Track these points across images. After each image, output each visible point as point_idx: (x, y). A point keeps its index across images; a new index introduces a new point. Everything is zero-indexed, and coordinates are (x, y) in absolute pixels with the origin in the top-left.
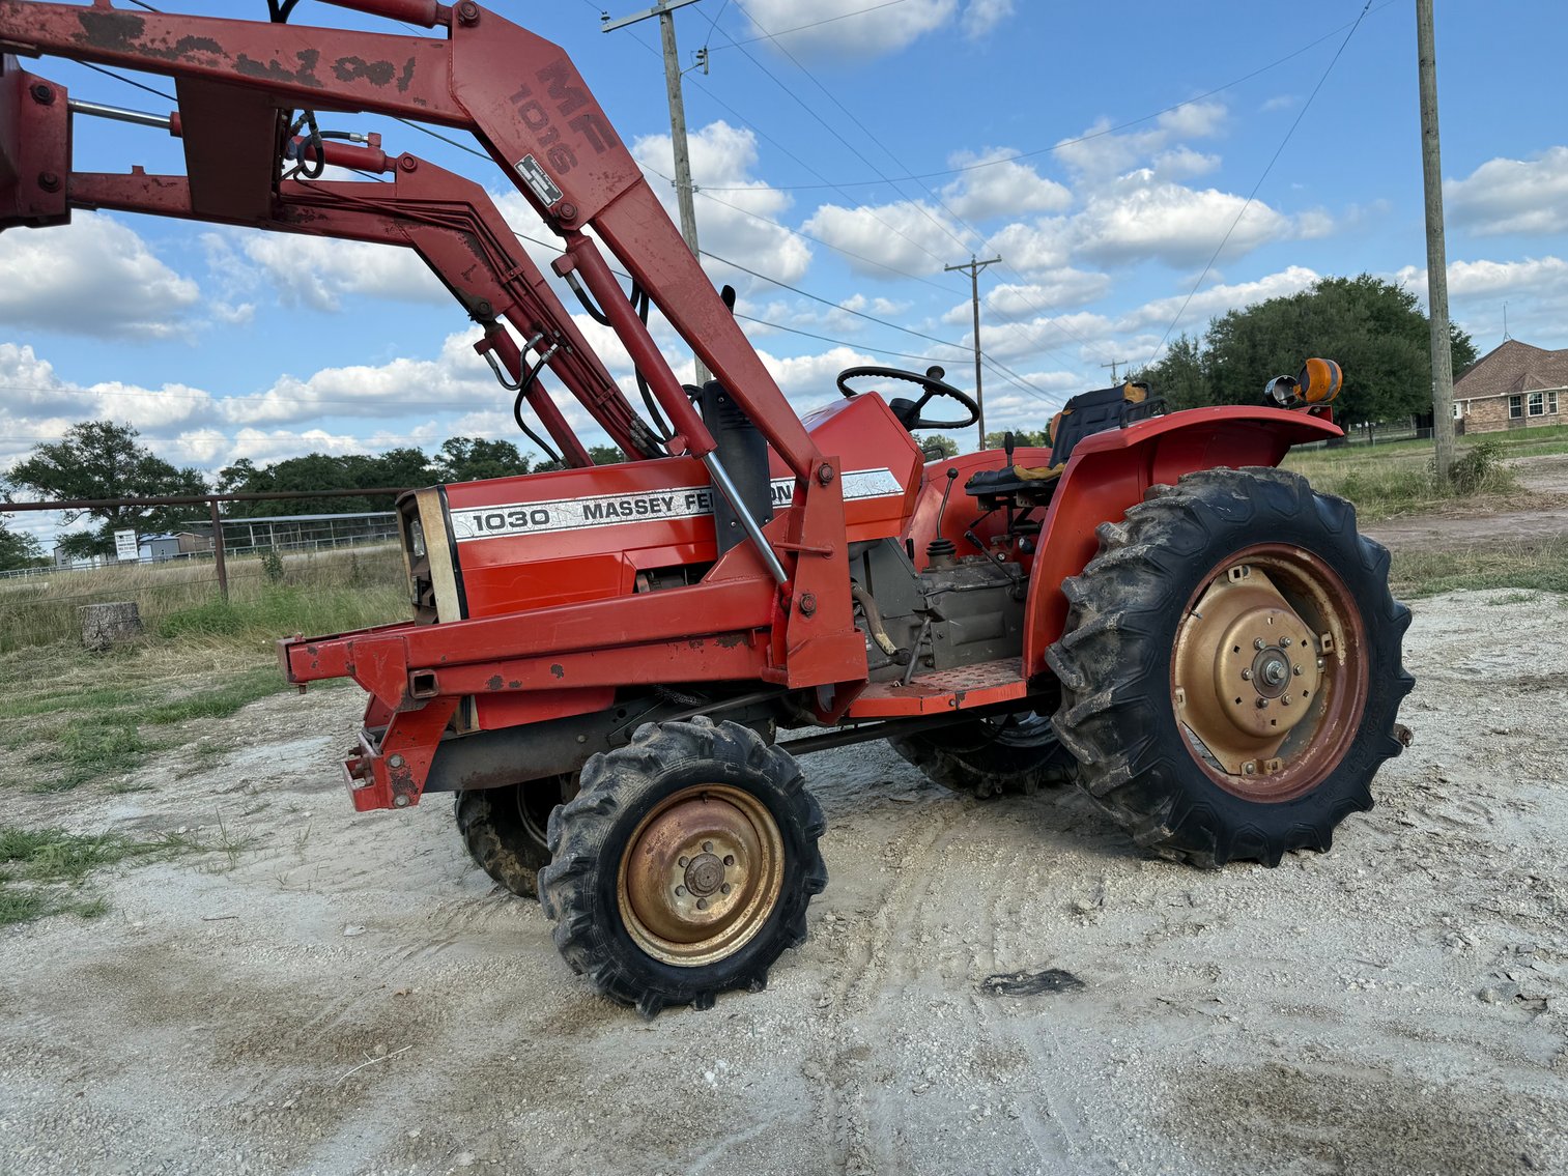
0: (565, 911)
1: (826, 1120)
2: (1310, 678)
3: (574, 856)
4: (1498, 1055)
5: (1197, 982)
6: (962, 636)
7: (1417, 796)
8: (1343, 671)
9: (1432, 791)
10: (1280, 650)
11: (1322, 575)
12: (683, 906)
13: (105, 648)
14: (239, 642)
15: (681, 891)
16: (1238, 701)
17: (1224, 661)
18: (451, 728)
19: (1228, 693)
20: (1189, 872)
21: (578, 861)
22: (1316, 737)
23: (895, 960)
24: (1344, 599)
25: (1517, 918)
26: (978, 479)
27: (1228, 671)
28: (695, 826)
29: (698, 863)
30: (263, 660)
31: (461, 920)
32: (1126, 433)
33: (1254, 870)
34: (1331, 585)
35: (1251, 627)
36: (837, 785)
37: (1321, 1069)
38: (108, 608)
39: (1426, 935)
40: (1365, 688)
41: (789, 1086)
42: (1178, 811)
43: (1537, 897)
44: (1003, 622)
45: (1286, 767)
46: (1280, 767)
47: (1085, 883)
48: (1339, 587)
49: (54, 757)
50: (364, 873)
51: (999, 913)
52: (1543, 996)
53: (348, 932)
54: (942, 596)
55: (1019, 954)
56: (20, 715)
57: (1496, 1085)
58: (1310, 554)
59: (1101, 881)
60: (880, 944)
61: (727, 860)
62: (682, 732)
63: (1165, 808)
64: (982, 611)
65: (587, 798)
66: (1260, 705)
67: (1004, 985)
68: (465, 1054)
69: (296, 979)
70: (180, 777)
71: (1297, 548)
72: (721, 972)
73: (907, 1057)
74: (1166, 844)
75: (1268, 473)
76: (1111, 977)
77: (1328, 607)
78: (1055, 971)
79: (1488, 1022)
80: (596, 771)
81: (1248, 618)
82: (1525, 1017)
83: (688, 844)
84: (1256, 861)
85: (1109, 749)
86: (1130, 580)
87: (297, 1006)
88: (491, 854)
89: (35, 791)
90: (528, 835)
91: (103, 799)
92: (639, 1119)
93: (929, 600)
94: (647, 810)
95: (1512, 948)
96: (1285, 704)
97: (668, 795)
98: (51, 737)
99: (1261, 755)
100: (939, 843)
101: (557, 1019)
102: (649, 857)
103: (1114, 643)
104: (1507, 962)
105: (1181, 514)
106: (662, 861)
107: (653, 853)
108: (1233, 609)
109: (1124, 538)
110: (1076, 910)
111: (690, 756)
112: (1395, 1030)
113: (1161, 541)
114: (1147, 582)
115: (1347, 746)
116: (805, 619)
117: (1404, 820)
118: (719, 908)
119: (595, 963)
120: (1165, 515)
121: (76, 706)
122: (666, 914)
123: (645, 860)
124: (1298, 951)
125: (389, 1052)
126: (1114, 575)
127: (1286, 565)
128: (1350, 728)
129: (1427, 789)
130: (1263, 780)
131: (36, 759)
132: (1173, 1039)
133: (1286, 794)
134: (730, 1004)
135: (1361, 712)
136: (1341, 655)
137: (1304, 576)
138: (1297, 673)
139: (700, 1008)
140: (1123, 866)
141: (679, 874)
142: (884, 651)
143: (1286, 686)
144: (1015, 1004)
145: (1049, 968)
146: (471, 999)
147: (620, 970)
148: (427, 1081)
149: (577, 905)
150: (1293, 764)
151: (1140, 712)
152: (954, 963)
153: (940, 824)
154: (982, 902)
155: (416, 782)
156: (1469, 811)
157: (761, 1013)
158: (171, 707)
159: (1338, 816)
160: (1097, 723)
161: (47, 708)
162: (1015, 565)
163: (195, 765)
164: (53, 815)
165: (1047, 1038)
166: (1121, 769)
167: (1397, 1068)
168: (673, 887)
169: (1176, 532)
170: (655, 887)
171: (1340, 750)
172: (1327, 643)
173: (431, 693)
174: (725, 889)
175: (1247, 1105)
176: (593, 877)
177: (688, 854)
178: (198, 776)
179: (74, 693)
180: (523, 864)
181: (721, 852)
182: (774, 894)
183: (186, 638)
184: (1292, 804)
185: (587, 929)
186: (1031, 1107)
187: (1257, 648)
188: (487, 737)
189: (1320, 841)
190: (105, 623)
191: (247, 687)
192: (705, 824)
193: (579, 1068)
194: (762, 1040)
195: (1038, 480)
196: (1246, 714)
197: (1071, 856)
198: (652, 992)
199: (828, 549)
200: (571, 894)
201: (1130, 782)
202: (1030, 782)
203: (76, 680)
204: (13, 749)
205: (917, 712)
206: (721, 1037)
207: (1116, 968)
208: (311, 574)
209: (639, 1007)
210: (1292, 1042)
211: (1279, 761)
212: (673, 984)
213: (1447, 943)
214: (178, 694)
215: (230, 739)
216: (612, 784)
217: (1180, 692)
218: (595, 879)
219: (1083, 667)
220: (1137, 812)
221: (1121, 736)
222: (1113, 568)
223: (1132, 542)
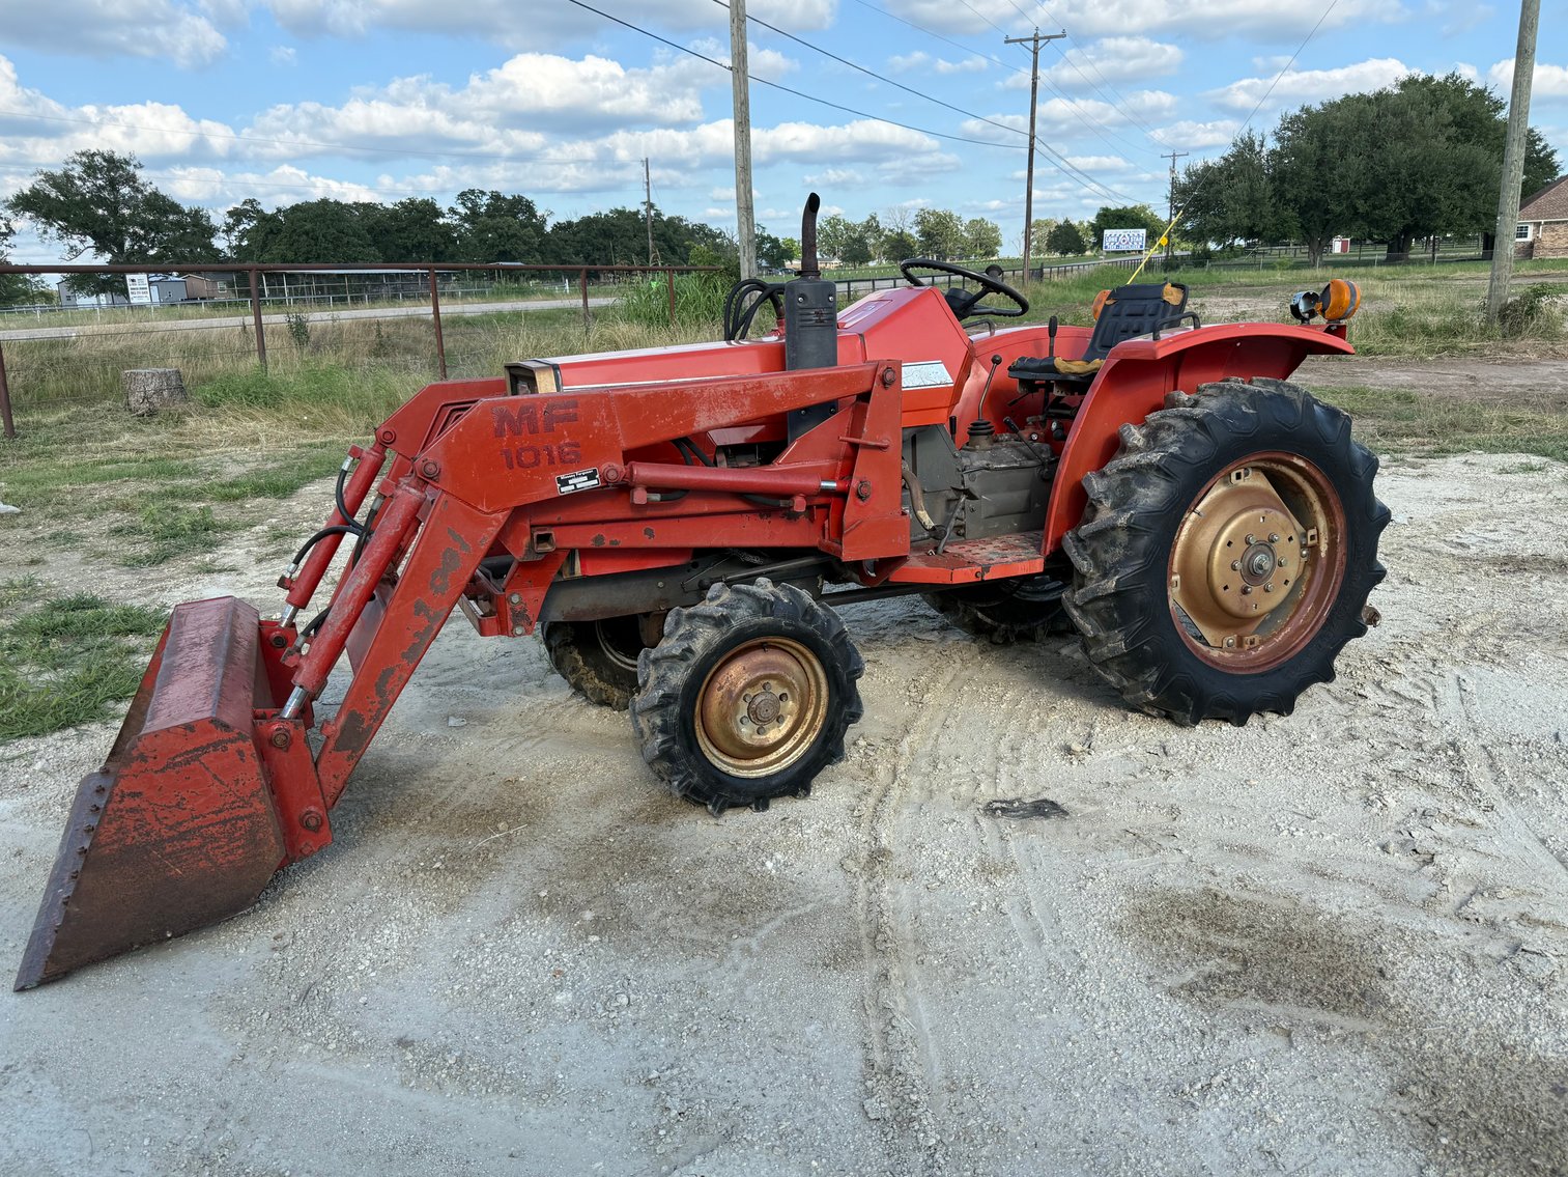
0: (653, 733)
1: (860, 904)
2: (1292, 570)
3: (661, 692)
4: (1385, 895)
5: (1160, 819)
6: (992, 510)
7: (1378, 670)
8: (1324, 562)
9: (1392, 667)
10: (1268, 545)
11: (1314, 478)
12: (746, 732)
13: (152, 413)
14: (281, 416)
15: (745, 720)
16: (1226, 588)
17: (1217, 553)
18: (560, 573)
19: (1218, 580)
20: (1167, 726)
21: (663, 696)
22: (1291, 618)
23: (915, 781)
24: (1331, 501)
25: (1431, 787)
26: (1021, 364)
27: (1221, 564)
28: (757, 670)
29: (759, 699)
30: (306, 437)
31: (548, 720)
32: (1158, 345)
33: (1224, 728)
34: (1321, 487)
35: (1245, 523)
36: (868, 619)
37: (1246, 895)
38: (154, 375)
39: (1354, 795)
40: (1340, 579)
41: (832, 876)
42: (1161, 680)
43: (1452, 770)
44: (1029, 500)
45: (1262, 643)
46: (1257, 642)
47: (1078, 728)
48: (1328, 490)
49: (134, 530)
50: (453, 669)
51: (1003, 749)
52: (1433, 852)
53: (452, 722)
54: (978, 474)
55: (1017, 785)
56: (86, 482)
57: (1376, 918)
58: (1305, 461)
59: (1092, 727)
60: (903, 768)
61: (782, 697)
62: (748, 594)
63: (1152, 676)
64: (1011, 489)
65: (669, 646)
66: (1245, 592)
67: (1003, 810)
68: (572, 834)
69: (417, 763)
70: (259, 561)
71: (1293, 455)
72: (774, 782)
73: (923, 862)
74: (1150, 704)
75: (1278, 386)
76: (1091, 809)
77: (1317, 506)
78: (1045, 801)
79: (1385, 869)
80: (677, 624)
81: (1243, 517)
83: (751, 684)
84: (1226, 720)
85: (1108, 625)
86: (1144, 484)
87: (423, 787)
88: (575, 670)
89: (125, 565)
90: (604, 654)
91: (194, 578)
92: (717, 893)
93: (966, 477)
94: (721, 656)
95: (1420, 811)
96: (1267, 591)
97: (736, 645)
98: (125, 508)
99: (1241, 631)
100: (956, 682)
101: (642, 810)
102: (720, 694)
103: (1122, 537)
104: (1413, 822)
105: (1194, 425)
106: (730, 697)
107: (723, 691)
108: (1232, 507)
109: (1142, 443)
110: (1068, 750)
111: (754, 615)
112: (1311, 869)
113: (1174, 449)
115: (1318, 628)
116: (861, 502)
117: (1362, 692)
118: (774, 734)
119: (677, 774)
120: (1180, 424)
121: (139, 476)
122: (733, 738)
123: (717, 696)
124: (1248, 800)
125: (509, 828)
126: (1130, 476)
127: (1284, 469)
128: (1323, 613)
129: (1388, 664)
130: (1240, 653)
131: (118, 531)
132: (1134, 865)
133: (1259, 666)
134: (780, 808)
135: (1334, 598)
136: (1324, 548)
137: (1299, 479)
138: (1280, 565)
139: (758, 810)
140: (1113, 715)
141: (743, 707)
142: (924, 526)
143: (1269, 575)
144: (1010, 826)
145: (1040, 798)
146: (569, 789)
147: (696, 779)
148: (544, 854)
149: (663, 730)
150: (1269, 640)
151: (1139, 598)
152: (963, 788)
153: (958, 666)
154: (990, 739)
155: (530, 616)
156: (1419, 688)
157: (808, 818)
158: (232, 485)
159: (1302, 686)
160: (1102, 604)
161: (111, 476)
162: (1046, 447)
163: (271, 549)
164: (151, 592)
165: (1034, 855)
166: (1117, 643)
167: (1305, 899)
168: (739, 717)
169: (1188, 441)
170: (724, 717)
171: (1311, 630)
172: (1312, 537)
173: (549, 548)
174: (780, 719)
175: (1184, 918)
176: (676, 709)
177: (751, 692)
178: (276, 562)
179: (130, 461)
180: (601, 680)
181: (778, 690)
182: (819, 724)
183: (229, 409)
184: (1262, 675)
185: (670, 748)
186: (1018, 907)
187: (1248, 542)
188: (586, 580)
189: (1285, 707)
190: (150, 389)
191: (300, 469)
192: (765, 668)
193: (663, 851)
194: (809, 841)
195: (1075, 374)
196: (1231, 600)
197: (1070, 703)
198: (720, 796)
199: (885, 443)
200: (658, 721)
201: (1124, 655)
202: (1040, 632)
203: (129, 446)
204: (90, 518)
205: (948, 582)
206: (777, 834)
207: (1095, 802)
208: (335, 339)
209: (710, 807)
210: (1227, 876)
211: (1257, 638)
212: (737, 791)
213: (1368, 803)
214: (233, 471)
215: (297, 524)
216: (691, 636)
217: (1176, 578)
218: (677, 710)
219: (1094, 556)
220: (1128, 678)
221: (1120, 616)
222: (1129, 470)
223: (1148, 448)
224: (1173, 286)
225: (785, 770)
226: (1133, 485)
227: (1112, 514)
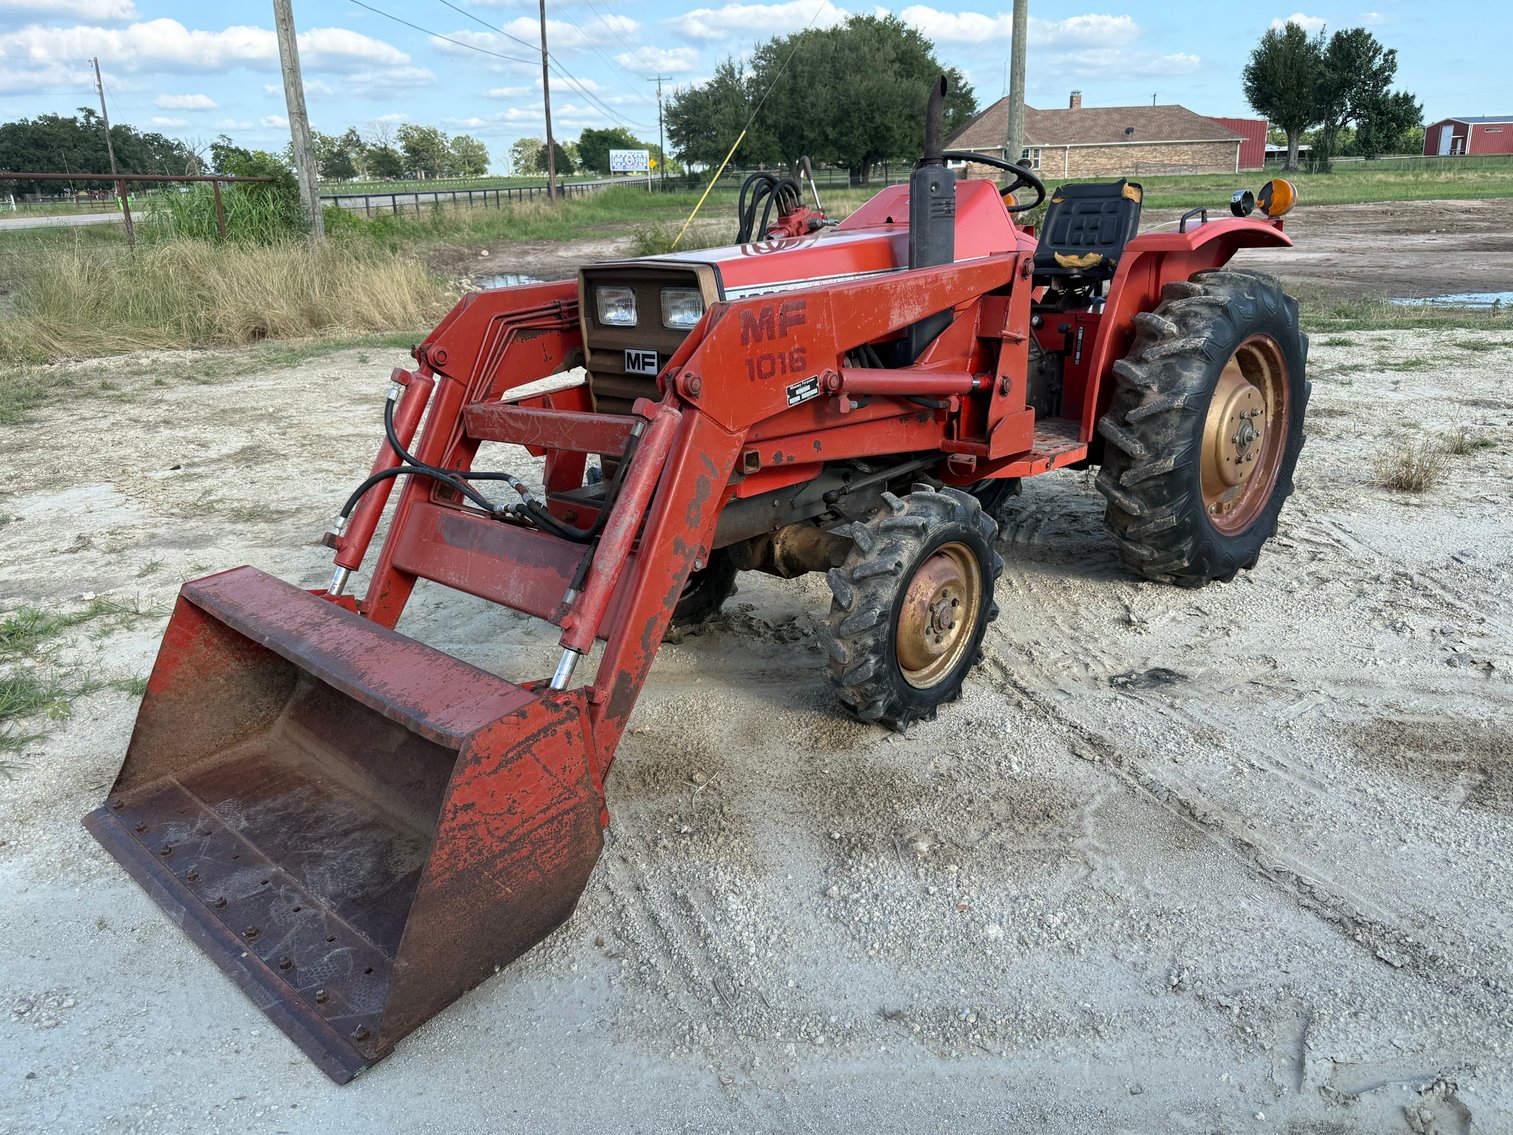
0: (861, 655)
2: (1261, 439)
3: (878, 611)
10: (1250, 419)
11: (1275, 357)
12: (929, 642)
15: (929, 630)
16: (1227, 459)
17: (1223, 428)
19: (1223, 454)
21: (878, 615)
22: (1248, 483)
24: (1283, 377)
27: (1225, 438)
28: (941, 577)
29: (941, 607)
33: (1219, 586)
34: (1276, 364)
35: (1240, 401)
39: (1379, 625)
40: (1284, 445)
41: (1081, 767)
42: (1194, 547)
45: (1234, 508)
46: (1230, 508)
48: (1282, 368)
51: (1067, 629)
52: (1485, 660)
55: (1118, 659)
58: (1274, 342)
59: (1118, 598)
61: (955, 602)
63: (1186, 544)
67: (1130, 683)
68: (774, 773)
71: (1270, 338)
72: (941, 690)
76: (1201, 670)
77: (1269, 383)
78: (1157, 669)
79: (1466, 679)
81: (1239, 394)
82: (1482, 675)
83: (937, 593)
84: (1217, 578)
85: (1155, 503)
86: (1189, 367)
96: (1248, 460)
97: (929, 554)
99: (1219, 499)
102: (912, 606)
103: (1174, 419)
105: (1219, 312)
106: (921, 608)
107: (915, 602)
108: (1227, 387)
109: (1174, 329)
110: (1125, 623)
111: (942, 521)
112: (1417, 689)
113: (1208, 335)
114: (1200, 368)
115: (1272, 488)
116: (1001, 398)
117: (1282, 542)
118: (948, 643)
119: (880, 693)
120: (1205, 311)
122: (921, 650)
123: (909, 609)
126: (1172, 361)
127: (1254, 351)
128: (1273, 476)
130: (1222, 518)
132: (1301, 710)
133: (1240, 528)
135: (1280, 462)
136: (1269, 419)
137: (1262, 359)
138: (1257, 436)
139: (930, 719)
140: (1126, 587)
141: (930, 617)
143: (1250, 447)
145: (1150, 667)
147: (894, 697)
149: (875, 650)
150: (1237, 504)
151: (1186, 474)
160: (1152, 483)
166: (1167, 518)
168: (926, 627)
169: (1217, 327)
170: (917, 630)
171: (1267, 492)
174: (951, 627)
176: (886, 626)
177: (935, 601)
181: (952, 596)
182: (972, 629)
184: (1243, 535)
186: (1267, 763)
187: (1241, 418)
189: (1252, 561)
192: (945, 575)
195: (1078, 267)
196: (1229, 469)
197: (1074, 581)
198: (910, 710)
200: (870, 642)
211: (1230, 504)
212: (918, 703)
216: (894, 549)
218: (888, 628)
219: (1143, 438)
220: (1158, 549)
221: (1169, 493)
222: (1173, 355)
223: (1182, 335)
224: (1130, 185)
225: (949, 675)
226: (1178, 369)
227: (1162, 397)
